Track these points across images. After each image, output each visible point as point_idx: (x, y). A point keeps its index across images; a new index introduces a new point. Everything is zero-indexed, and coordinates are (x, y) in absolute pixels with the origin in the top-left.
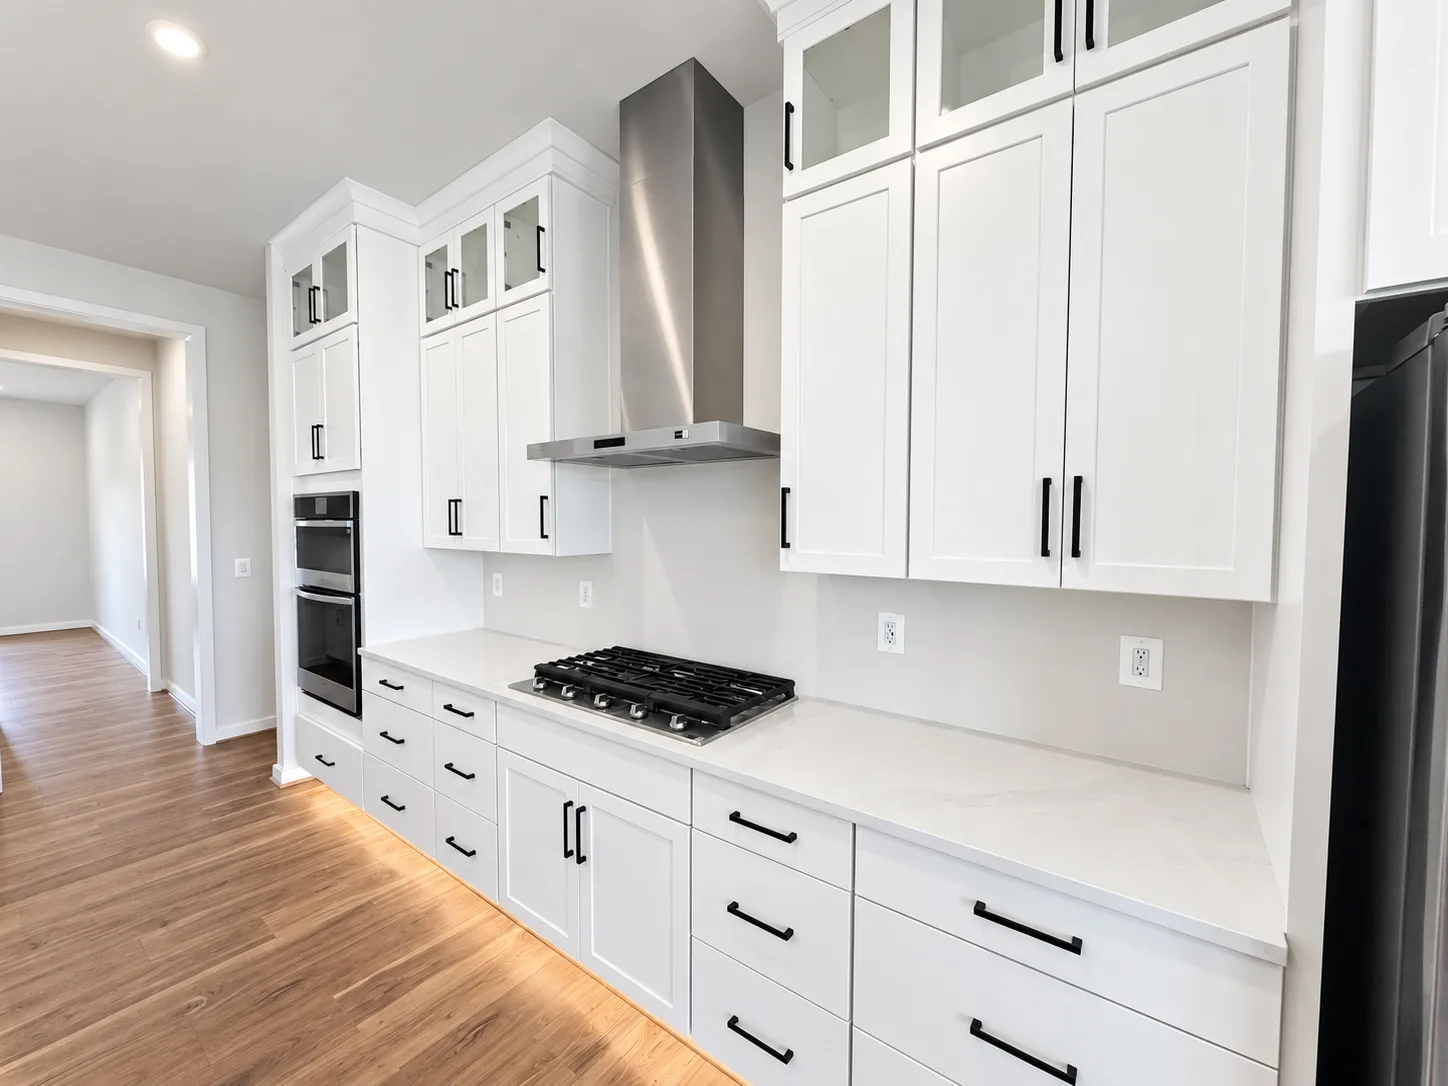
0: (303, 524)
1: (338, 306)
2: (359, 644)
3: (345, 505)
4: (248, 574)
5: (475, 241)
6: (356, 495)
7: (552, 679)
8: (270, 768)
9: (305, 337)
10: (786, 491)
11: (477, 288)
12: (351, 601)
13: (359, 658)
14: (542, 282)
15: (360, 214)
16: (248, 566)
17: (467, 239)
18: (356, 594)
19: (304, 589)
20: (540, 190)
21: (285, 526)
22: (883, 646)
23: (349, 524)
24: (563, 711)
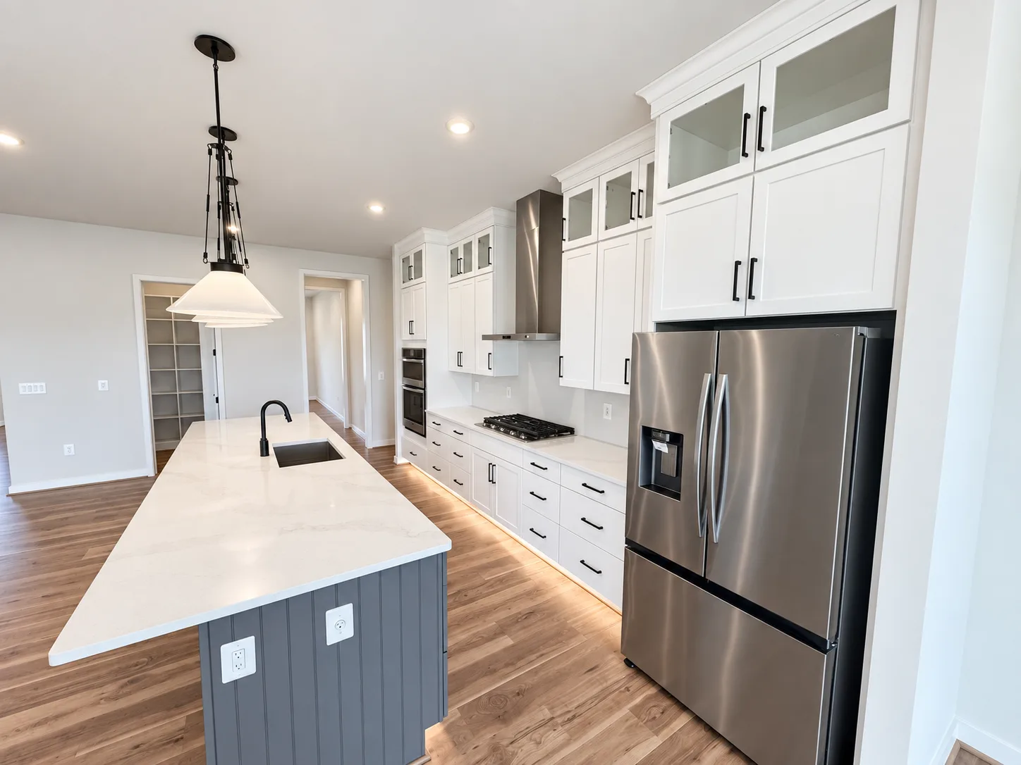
0: (405, 360)
1: (419, 274)
2: (425, 409)
3: (421, 354)
4: (383, 379)
5: (468, 247)
6: (425, 349)
7: (489, 422)
8: (393, 459)
9: (406, 284)
10: (561, 357)
11: (468, 268)
12: (422, 391)
13: (425, 413)
14: (489, 268)
15: (427, 238)
16: (383, 375)
17: (465, 246)
18: (424, 389)
19: (407, 386)
20: (490, 231)
21: (399, 361)
22: (605, 417)
23: (422, 361)
24: (492, 433)
